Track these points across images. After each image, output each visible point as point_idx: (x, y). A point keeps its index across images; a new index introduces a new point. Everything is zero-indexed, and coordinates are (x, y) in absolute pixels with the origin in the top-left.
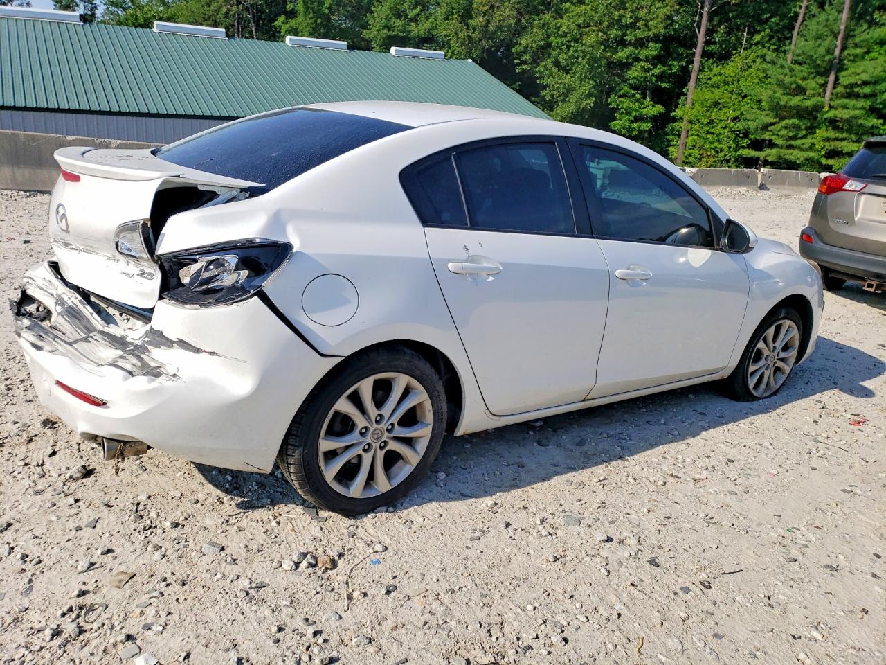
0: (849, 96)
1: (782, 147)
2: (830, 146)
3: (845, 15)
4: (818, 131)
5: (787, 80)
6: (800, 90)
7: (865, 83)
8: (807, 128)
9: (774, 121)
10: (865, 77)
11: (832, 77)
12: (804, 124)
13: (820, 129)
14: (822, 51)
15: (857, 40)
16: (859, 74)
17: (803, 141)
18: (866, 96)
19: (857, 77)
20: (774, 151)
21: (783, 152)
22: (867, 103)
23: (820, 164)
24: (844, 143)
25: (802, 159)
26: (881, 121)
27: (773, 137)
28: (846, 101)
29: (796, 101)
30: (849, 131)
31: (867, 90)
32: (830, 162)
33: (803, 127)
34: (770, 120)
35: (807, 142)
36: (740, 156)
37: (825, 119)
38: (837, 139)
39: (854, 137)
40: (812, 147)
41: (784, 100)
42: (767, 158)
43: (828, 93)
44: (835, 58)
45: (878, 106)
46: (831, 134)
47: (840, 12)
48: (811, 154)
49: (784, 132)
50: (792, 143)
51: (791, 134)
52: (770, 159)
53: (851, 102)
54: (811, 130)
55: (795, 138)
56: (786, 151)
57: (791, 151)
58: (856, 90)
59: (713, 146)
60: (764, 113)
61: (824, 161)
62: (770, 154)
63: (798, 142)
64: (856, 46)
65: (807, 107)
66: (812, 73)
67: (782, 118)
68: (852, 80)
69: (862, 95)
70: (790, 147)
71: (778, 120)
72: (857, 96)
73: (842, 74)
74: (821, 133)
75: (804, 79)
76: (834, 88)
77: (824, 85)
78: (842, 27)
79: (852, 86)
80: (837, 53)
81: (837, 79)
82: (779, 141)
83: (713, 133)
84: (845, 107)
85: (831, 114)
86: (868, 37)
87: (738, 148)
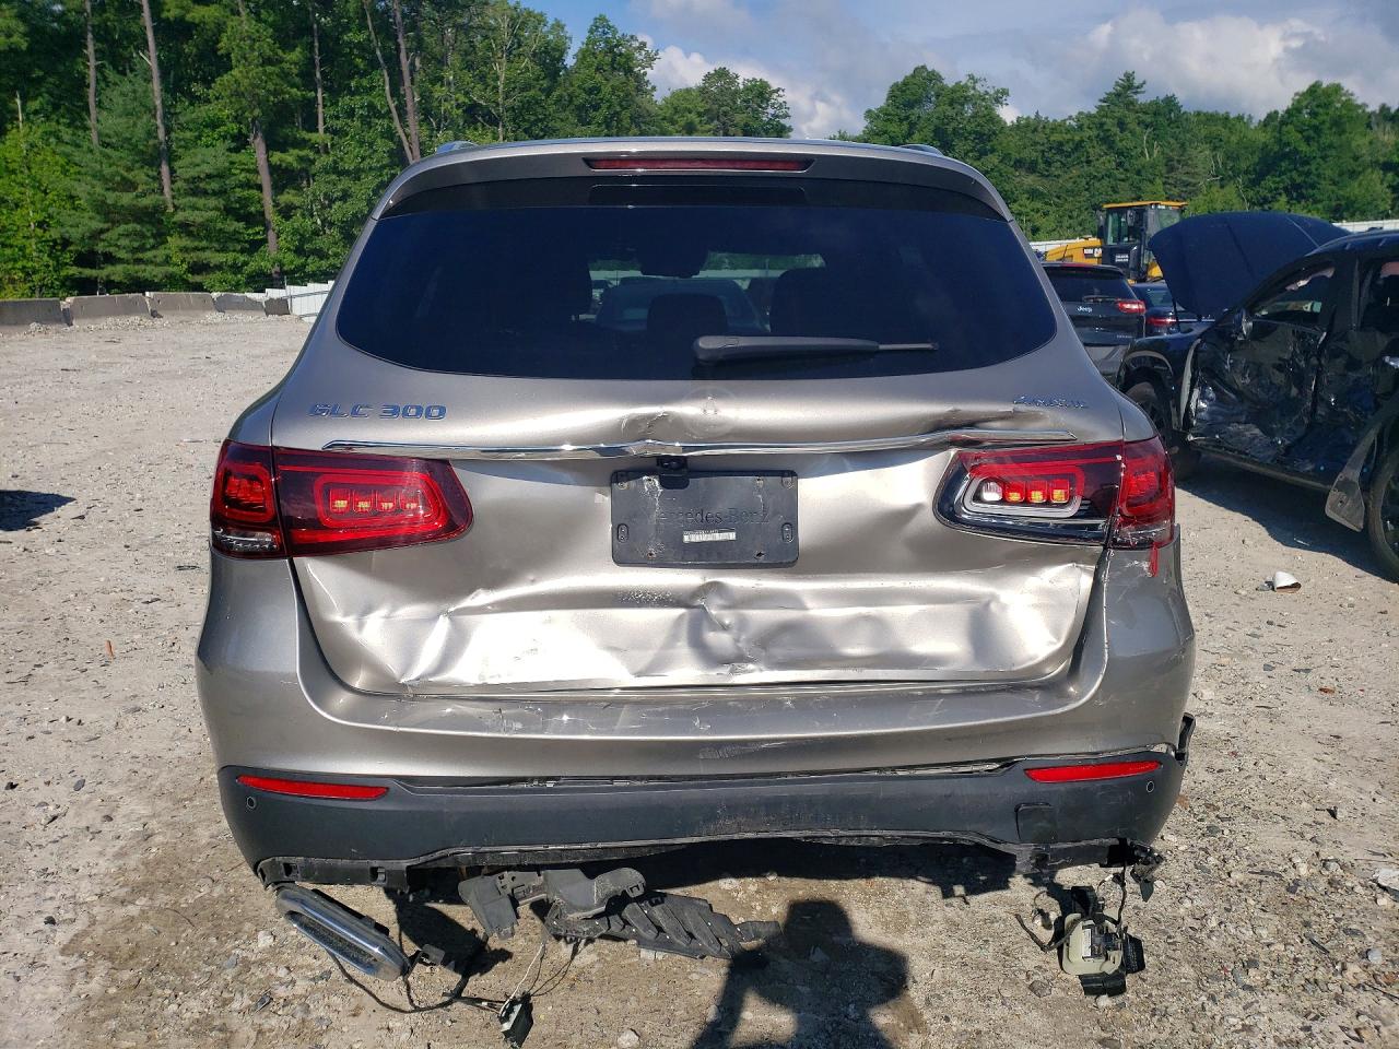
0: (195, 192)
1: (128, 262)
2: (193, 257)
3: (156, 85)
4: (169, 239)
5: (107, 171)
6: (129, 185)
7: (209, 176)
8: (154, 236)
9: (106, 226)
10: (207, 169)
11: (165, 169)
12: (147, 230)
13: (171, 236)
14: (140, 132)
15: (182, 119)
16: (198, 165)
17: (153, 252)
18: (215, 193)
19: (198, 169)
20: (119, 268)
21: (132, 268)
22: (221, 203)
23: (186, 282)
24: (207, 254)
25: (160, 276)
26: (242, 225)
27: (112, 249)
28: (193, 200)
29: (126, 199)
30: (208, 237)
31: (214, 185)
32: (198, 279)
33: (149, 234)
34: (97, 225)
35: (160, 253)
36: (68, 278)
37: (174, 223)
38: (196, 249)
39: (216, 245)
40: (167, 261)
41: (111, 198)
42: (112, 278)
43: (166, 190)
44: (161, 143)
45: (234, 206)
46: (186, 242)
47: (149, 80)
48: (171, 269)
49: (124, 242)
50: (140, 255)
51: (136, 244)
52: (116, 278)
53: (201, 202)
54: (161, 238)
55: (142, 249)
56: (136, 267)
57: (143, 267)
58: (202, 185)
59: (19, 265)
60: (86, 215)
61: (191, 278)
62: (116, 272)
63: (149, 255)
64: (182, 128)
65: (146, 208)
66: (137, 162)
67: (115, 223)
68: (193, 172)
69: (210, 191)
70: (138, 261)
71: (110, 224)
72: (205, 193)
73: (176, 165)
74: (174, 242)
75: (129, 169)
76: (173, 182)
77: (158, 178)
78: (158, 102)
79: (194, 180)
80: (161, 134)
81: (172, 171)
82: (122, 254)
83: (11, 246)
84: (194, 208)
85: (180, 217)
86: (194, 116)
87: (60, 266)
